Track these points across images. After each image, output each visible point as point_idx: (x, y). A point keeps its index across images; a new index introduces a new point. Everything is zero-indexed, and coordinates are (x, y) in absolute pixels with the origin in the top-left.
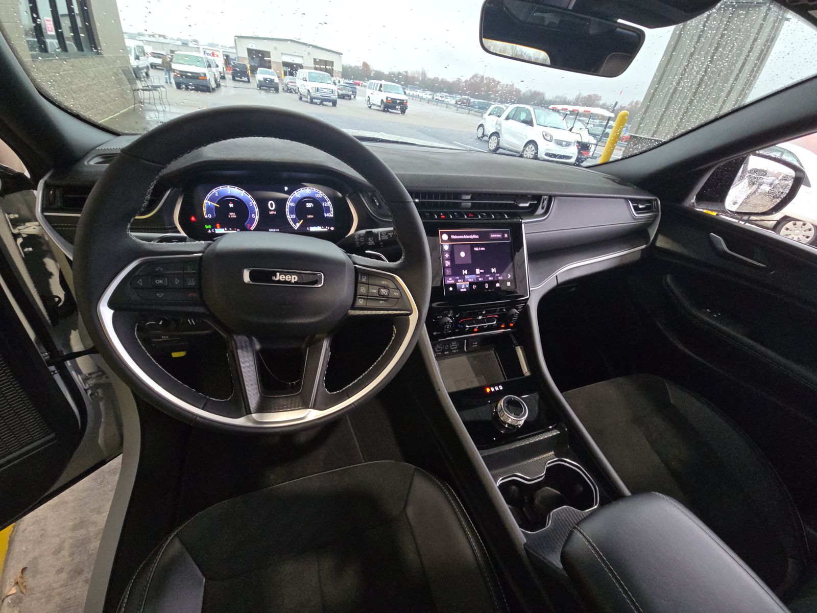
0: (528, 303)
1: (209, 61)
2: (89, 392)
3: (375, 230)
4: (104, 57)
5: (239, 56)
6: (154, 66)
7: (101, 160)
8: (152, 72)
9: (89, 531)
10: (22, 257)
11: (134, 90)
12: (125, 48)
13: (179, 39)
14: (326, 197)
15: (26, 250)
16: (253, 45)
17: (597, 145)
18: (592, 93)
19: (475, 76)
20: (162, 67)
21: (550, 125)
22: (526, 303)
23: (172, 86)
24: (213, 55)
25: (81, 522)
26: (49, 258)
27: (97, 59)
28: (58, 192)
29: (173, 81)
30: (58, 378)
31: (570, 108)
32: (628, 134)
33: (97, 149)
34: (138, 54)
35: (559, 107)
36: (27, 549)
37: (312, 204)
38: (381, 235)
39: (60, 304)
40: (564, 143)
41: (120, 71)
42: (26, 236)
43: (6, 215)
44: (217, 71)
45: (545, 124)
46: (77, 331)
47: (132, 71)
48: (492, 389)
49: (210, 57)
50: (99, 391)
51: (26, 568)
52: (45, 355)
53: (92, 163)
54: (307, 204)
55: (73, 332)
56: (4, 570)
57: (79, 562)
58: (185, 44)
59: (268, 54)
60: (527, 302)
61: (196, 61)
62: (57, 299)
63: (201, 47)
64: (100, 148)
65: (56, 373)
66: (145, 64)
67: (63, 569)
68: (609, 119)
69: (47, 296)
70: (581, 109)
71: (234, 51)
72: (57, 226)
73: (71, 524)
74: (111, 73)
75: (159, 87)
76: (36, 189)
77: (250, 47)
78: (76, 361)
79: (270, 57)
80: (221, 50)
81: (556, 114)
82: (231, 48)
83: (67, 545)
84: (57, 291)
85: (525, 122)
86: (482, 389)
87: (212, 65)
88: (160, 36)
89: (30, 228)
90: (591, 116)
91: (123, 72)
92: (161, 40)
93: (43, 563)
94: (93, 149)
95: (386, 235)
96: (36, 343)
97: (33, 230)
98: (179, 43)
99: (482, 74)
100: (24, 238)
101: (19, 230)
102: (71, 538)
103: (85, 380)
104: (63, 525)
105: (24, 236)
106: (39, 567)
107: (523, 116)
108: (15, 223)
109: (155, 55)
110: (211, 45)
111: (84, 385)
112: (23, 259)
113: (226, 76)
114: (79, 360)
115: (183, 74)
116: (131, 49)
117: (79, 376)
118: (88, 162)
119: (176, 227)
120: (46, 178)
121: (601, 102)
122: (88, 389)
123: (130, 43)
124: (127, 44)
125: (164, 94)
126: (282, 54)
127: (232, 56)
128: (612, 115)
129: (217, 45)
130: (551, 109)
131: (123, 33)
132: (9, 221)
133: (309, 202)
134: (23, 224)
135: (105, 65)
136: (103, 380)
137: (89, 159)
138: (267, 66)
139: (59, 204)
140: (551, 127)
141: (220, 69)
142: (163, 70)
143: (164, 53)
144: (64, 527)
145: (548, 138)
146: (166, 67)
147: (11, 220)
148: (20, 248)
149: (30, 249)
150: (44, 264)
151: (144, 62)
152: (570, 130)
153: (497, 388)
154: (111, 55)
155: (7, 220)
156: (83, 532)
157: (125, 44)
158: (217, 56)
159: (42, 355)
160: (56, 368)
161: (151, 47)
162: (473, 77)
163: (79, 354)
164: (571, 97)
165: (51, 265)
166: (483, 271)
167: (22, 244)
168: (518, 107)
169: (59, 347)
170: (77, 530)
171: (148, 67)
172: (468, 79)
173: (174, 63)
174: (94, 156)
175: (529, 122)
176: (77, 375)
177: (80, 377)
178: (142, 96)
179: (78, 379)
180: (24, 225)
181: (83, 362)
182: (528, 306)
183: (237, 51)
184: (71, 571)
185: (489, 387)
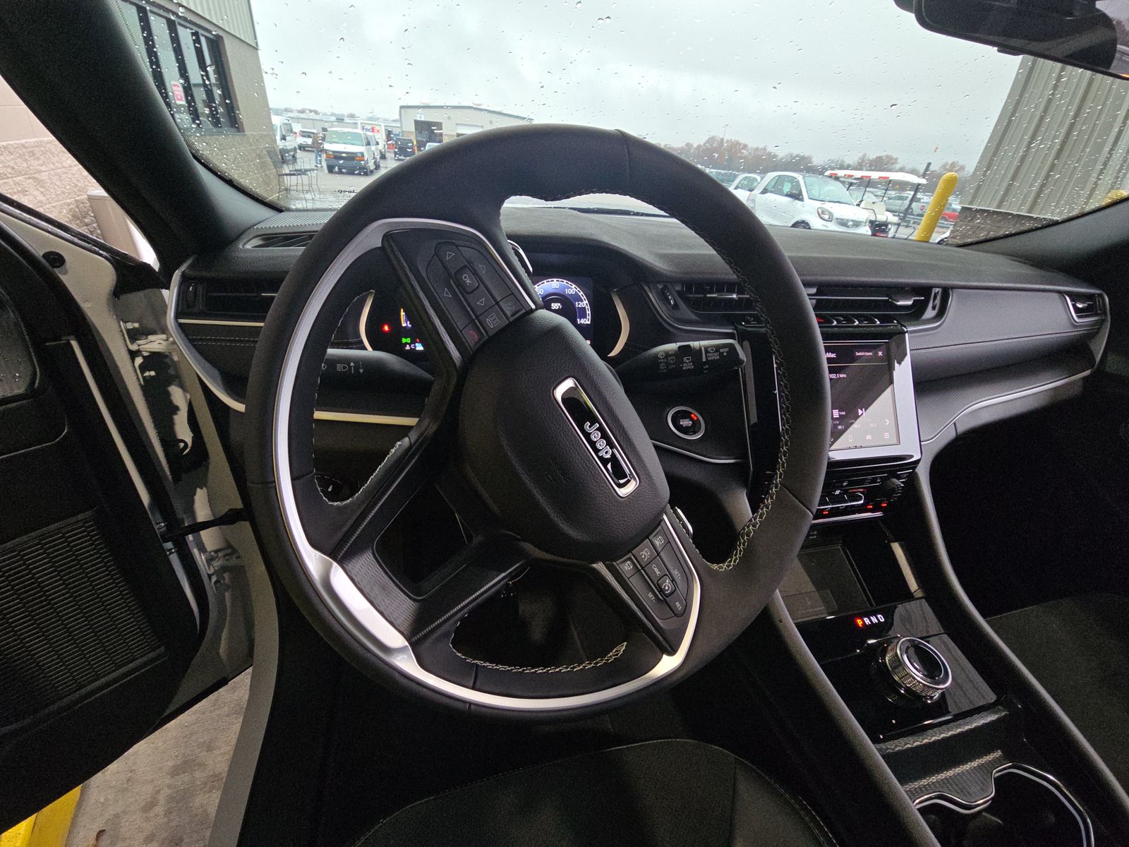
0: (917, 470)
1: (369, 138)
2: (214, 579)
3: (695, 344)
4: (245, 135)
5: (404, 130)
6: (302, 147)
7: (260, 242)
8: (299, 154)
9: (194, 777)
10: (140, 384)
11: (280, 175)
12: (271, 127)
13: (333, 114)
14: (581, 293)
15: (147, 374)
16: (423, 116)
17: (899, 225)
18: (883, 154)
19: (712, 140)
20: (312, 148)
21: (828, 198)
22: (914, 468)
23: (322, 171)
24: (373, 130)
25: (185, 762)
26: (175, 385)
27: (238, 138)
28: (200, 290)
29: (324, 164)
30: (175, 560)
31: (858, 174)
32: (957, 206)
33: (255, 227)
34: (284, 133)
35: (841, 173)
36: (106, 800)
37: (559, 304)
38: (707, 352)
39: (187, 451)
40: (850, 223)
41: (265, 152)
42: (148, 354)
43: (121, 323)
44: (376, 149)
45: (821, 198)
46: (205, 489)
47: (278, 152)
48: (867, 621)
49: (369, 133)
50: (226, 575)
51: (104, 830)
52: (160, 526)
53: (248, 246)
54: (553, 305)
55: (199, 490)
56: (70, 832)
57: (177, 826)
58: (340, 120)
59: (439, 125)
60: (916, 467)
61: (355, 138)
62: (182, 445)
63: (359, 122)
64: (259, 226)
65: (173, 553)
66: (291, 145)
67: (154, 836)
68: (917, 188)
69: (169, 440)
70: (875, 175)
71: (399, 125)
72: (195, 340)
73: (170, 764)
74: (254, 155)
75: (309, 170)
76: (168, 288)
77: (419, 119)
78: (200, 535)
79: (441, 129)
80: (383, 125)
81: (837, 183)
82: (394, 121)
83: (162, 798)
84: (184, 433)
85: (790, 195)
86: (851, 620)
87: (371, 143)
88: (311, 111)
89: (155, 344)
90: (889, 184)
91: (269, 154)
92: (312, 116)
93: (127, 824)
94: (250, 228)
95: (716, 351)
96: (150, 509)
97: (161, 347)
98: (333, 118)
99: (721, 137)
100: (144, 358)
101: (139, 345)
102: (169, 786)
103: (209, 561)
104: (159, 765)
105: (145, 354)
106: (121, 830)
107: (787, 188)
108: (134, 335)
109: (305, 134)
110: (370, 119)
111: (207, 569)
112: (142, 387)
113: (388, 155)
114: (204, 534)
115: (337, 156)
116: (277, 128)
117: (202, 554)
118: (243, 246)
119: (362, 342)
120: (183, 268)
121: (898, 166)
122: (213, 574)
123: (277, 121)
124: (274, 122)
125: (314, 181)
126: (457, 124)
127: (396, 131)
128: (923, 181)
129: (378, 119)
130: (826, 176)
131: (269, 109)
132: (125, 332)
133: (555, 301)
134: (144, 337)
135: (247, 146)
136: (234, 561)
137: (245, 240)
138: (438, 140)
139: (200, 306)
140: (830, 201)
141: (381, 147)
142: (313, 151)
143: (315, 131)
144: (161, 768)
145: (826, 217)
146: (316, 148)
147: (128, 331)
148: (138, 371)
149: (153, 373)
150: (168, 394)
151: (291, 143)
152: (858, 205)
153: (874, 620)
154: (254, 133)
155: (122, 331)
156: (186, 778)
157: (271, 122)
158: (378, 131)
159: (156, 527)
160: (174, 545)
161: (300, 124)
162: (708, 141)
163: (205, 525)
164: (852, 159)
165: (178, 396)
166: (844, 413)
167: (140, 366)
168: (780, 176)
169: (180, 514)
170: (178, 775)
171: (295, 148)
172: (702, 143)
173: (328, 142)
174: (251, 236)
175: (797, 196)
176: (200, 553)
177: (203, 557)
178: (289, 183)
179: (200, 559)
180: (147, 338)
181: (209, 538)
182: (916, 474)
183: (401, 125)
184: (165, 839)
185: (861, 617)
